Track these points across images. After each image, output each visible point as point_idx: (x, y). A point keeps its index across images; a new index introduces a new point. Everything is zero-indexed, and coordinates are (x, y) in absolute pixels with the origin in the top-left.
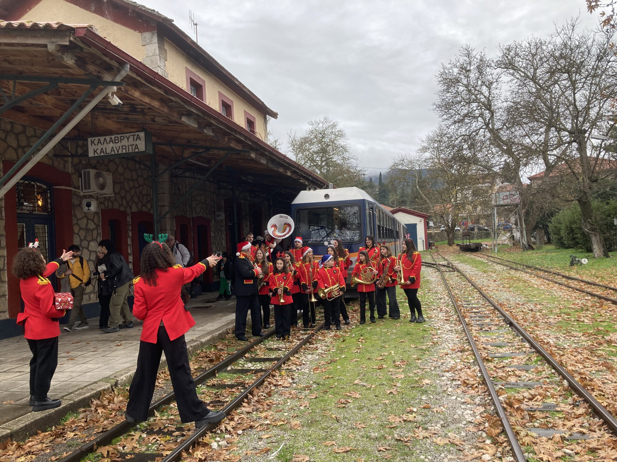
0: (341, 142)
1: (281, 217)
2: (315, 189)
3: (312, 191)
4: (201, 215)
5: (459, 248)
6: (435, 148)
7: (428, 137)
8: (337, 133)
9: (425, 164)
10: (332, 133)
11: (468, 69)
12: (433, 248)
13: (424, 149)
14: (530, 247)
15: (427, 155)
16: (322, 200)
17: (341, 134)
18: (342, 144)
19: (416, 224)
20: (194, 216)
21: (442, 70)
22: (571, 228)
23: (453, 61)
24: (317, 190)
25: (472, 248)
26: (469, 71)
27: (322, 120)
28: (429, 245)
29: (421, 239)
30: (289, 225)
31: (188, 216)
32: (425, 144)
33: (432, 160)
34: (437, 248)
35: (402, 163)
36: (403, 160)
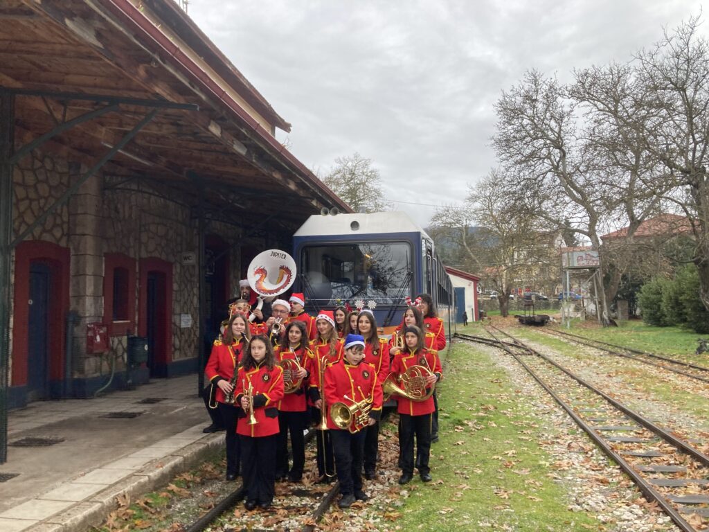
0: (372, 184)
1: (274, 254)
2: (335, 213)
3: (329, 216)
4: (156, 254)
5: (517, 320)
6: (486, 197)
7: (478, 185)
8: (369, 174)
9: (475, 216)
10: (363, 173)
11: (534, 98)
12: (486, 318)
13: (474, 198)
14: (612, 323)
15: (478, 205)
16: (347, 231)
17: (373, 175)
18: (376, 187)
19: (464, 288)
20: (144, 255)
21: (502, 99)
22: (677, 300)
23: (516, 87)
24: (338, 215)
25: (536, 321)
26: (536, 100)
27: (352, 157)
28: (480, 316)
29: (470, 307)
30: (288, 271)
31: (132, 255)
32: (475, 193)
33: (482, 212)
34: (489, 319)
35: (446, 214)
36: (448, 211)
